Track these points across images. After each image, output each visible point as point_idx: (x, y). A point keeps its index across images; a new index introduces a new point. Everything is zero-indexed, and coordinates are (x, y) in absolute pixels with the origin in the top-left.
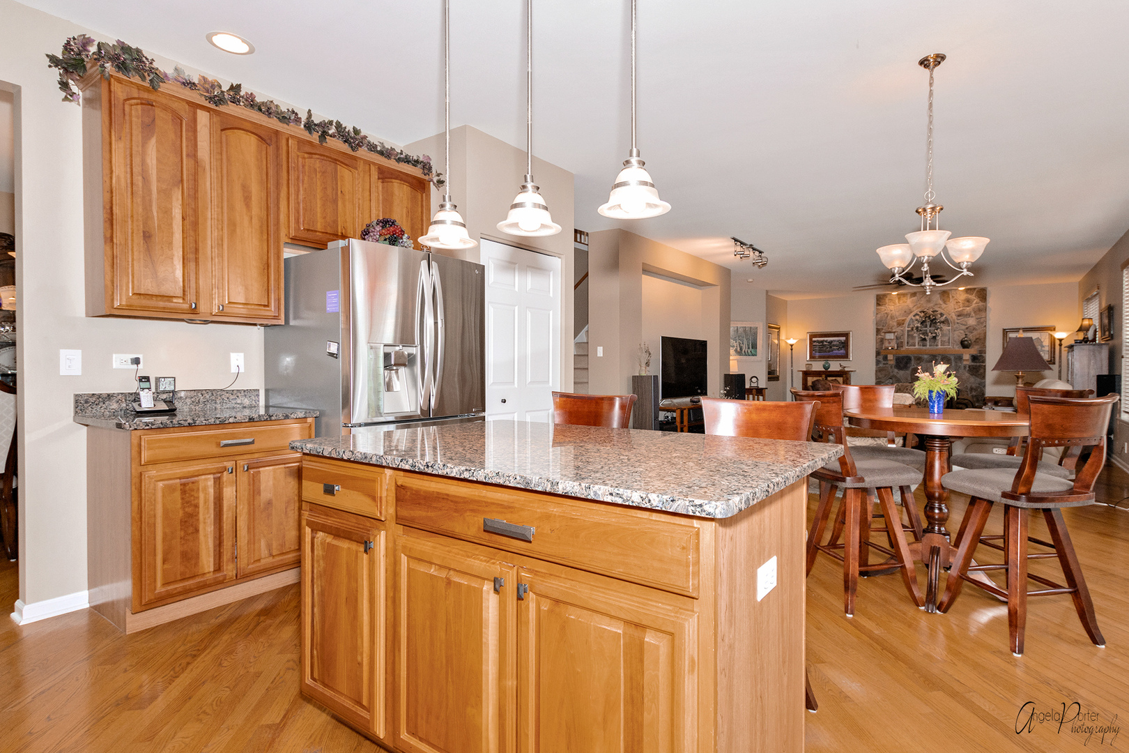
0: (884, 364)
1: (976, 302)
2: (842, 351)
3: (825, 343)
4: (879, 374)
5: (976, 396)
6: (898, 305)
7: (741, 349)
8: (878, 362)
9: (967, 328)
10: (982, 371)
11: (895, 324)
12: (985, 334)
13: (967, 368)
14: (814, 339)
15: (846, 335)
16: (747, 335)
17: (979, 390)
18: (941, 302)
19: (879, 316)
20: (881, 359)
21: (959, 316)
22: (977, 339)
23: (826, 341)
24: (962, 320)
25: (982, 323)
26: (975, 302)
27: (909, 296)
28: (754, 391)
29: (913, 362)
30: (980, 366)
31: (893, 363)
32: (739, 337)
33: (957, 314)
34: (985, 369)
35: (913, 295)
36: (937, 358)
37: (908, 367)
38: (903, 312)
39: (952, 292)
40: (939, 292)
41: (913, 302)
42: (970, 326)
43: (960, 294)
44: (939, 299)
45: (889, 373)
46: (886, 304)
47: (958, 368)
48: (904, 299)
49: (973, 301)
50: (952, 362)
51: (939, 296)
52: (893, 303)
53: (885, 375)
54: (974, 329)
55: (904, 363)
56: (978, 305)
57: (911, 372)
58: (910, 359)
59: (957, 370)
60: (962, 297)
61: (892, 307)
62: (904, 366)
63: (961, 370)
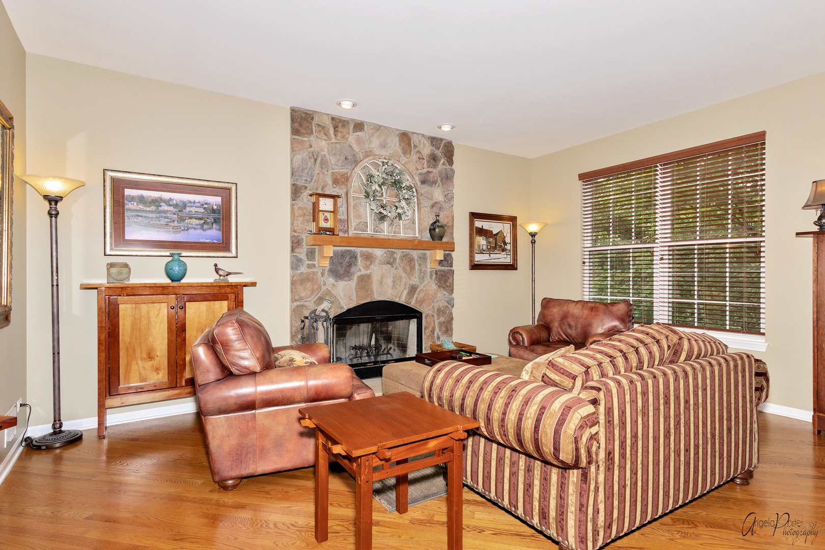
0: (309, 266)
1: (442, 165)
3: (165, 207)
4: (300, 288)
5: (444, 322)
6: (334, 140)
8: (296, 263)
9: (433, 206)
11: (329, 180)
12: (453, 218)
13: (434, 276)
14: (131, 192)
15: (225, 192)
17: (447, 312)
18: (400, 151)
19: (299, 157)
20: (303, 256)
21: (423, 182)
22: (446, 224)
23: (168, 202)
24: (426, 188)
25: (449, 199)
26: (442, 161)
27: (351, 127)
29: (359, 263)
30: (447, 272)
31: (326, 263)
33: (422, 178)
34: (453, 276)
35: (359, 126)
36: (395, 255)
37: (353, 274)
38: (343, 158)
39: (414, 138)
40: (398, 133)
41: (359, 141)
42: (436, 203)
43: (424, 144)
44: (397, 145)
45: (319, 288)
46: (312, 133)
47: (422, 274)
48: (344, 131)
49: (440, 161)
50: (414, 265)
51: (397, 139)
52: (325, 134)
53: (313, 291)
54: (441, 209)
55: (345, 263)
56: (444, 167)
57: (358, 284)
58: (356, 258)
59: (422, 279)
60: (427, 150)
61: (324, 142)
62: (345, 271)
63: (427, 279)
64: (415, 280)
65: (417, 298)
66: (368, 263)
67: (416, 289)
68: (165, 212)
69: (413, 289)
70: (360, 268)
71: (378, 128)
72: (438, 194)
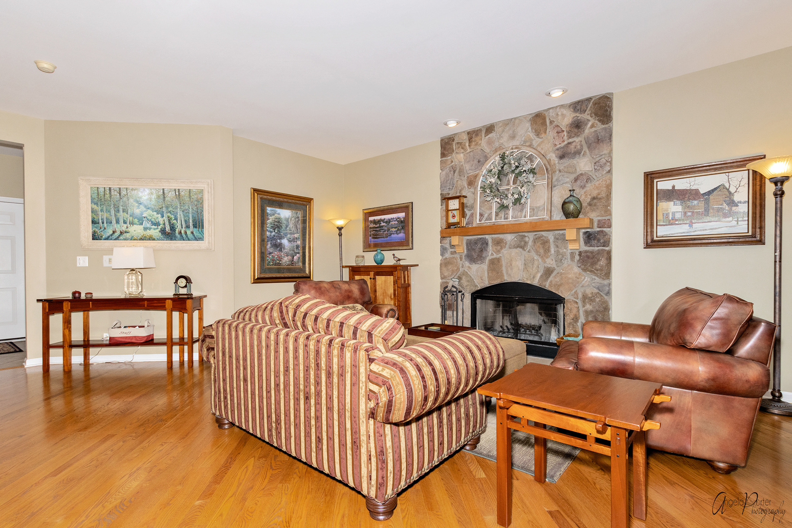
0: (452, 253)
1: (592, 126)
2: (402, 235)
3: (383, 224)
4: (444, 269)
5: (592, 311)
6: (469, 150)
7: (173, 228)
8: (444, 251)
9: (576, 180)
10: (603, 262)
11: (465, 184)
12: (609, 187)
13: (577, 257)
14: (371, 219)
15: (407, 208)
16: (182, 203)
17: (598, 300)
18: (532, 135)
19: (444, 173)
20: (448, 246)
21: (562, 157)
22: (594, 198)
23: (383, 220)
24: (566, 162)
25: (605, 165)
26: (590, 124)
27: (483, 133)
28: (169, 304)
29: (490, 248)
30: (599, 252)
31: (464, 250)
32: (167, 207)
33: (560, 153)
34: (609, 259)
35: (490, 129)
36: (527, 239)
37: (485, 258)
38: (476, 162)
39: (551, 114)
40: (531, 116)
41: (490, 142)
42: (582, 174)
43: (562, 115)
44: (530, 129)
45: (458, 269)
46: (453, 151)
47: (560, 257)
48: (478, 139)
49: (586, 124)
50: (549, 247)
51: (528, 125)
52: (462, 148)
53: (453, 271)
54: (589, 179)
55: (477, 250)
56: (593, 129)
57: (489, 267)
58: (487, 244)
59: (559, 261)
60: (567, 118)
61: (462, 155)
62: (478, 255)
63: (567, 262)
64: (550, 262)
65: (551, 282)
66: (499, 248)
67: (552, 272)
68: (382, 226)
69: (548, 272)
70: (491, 253)
71: (508, 123)
72: (584, 164)
